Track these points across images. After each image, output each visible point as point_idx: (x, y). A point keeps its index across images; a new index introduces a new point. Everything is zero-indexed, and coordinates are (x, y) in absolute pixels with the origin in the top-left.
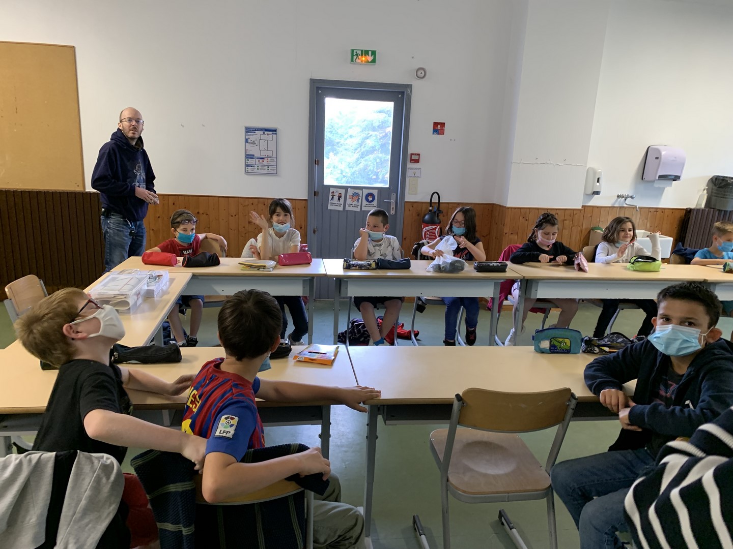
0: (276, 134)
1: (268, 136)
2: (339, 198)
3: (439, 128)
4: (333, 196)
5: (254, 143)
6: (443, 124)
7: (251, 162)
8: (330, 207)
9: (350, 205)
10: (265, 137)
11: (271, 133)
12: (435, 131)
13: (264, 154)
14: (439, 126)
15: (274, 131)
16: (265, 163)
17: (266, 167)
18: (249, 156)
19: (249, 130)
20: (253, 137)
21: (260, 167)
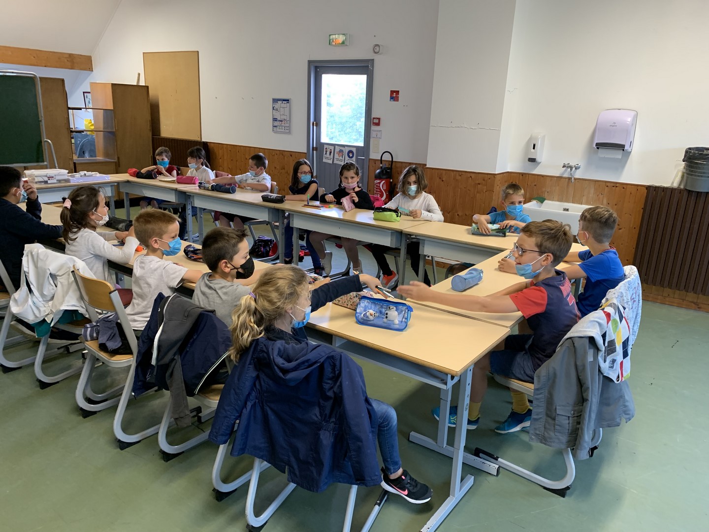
0: (288, 103)
1: (284, 104)
2: (330, 153)
3: (394, 96)
4: (326, 151)
5: (277, 110)
6: (397, 92)
7: (276, 123)
8: (324, 160)
9: (338, 159)
10: (283, 105)
11: (286, 102)
12: (392, 98)
13: (283, 117)
14: (395, 94)
15: (288, 100)
16: (283, 124)
17: (283, 128)
18: (275, 120)
19: (275, 101)
20: (277, 105)
21: (280, 128)
